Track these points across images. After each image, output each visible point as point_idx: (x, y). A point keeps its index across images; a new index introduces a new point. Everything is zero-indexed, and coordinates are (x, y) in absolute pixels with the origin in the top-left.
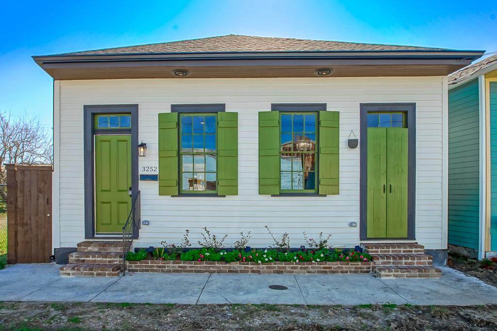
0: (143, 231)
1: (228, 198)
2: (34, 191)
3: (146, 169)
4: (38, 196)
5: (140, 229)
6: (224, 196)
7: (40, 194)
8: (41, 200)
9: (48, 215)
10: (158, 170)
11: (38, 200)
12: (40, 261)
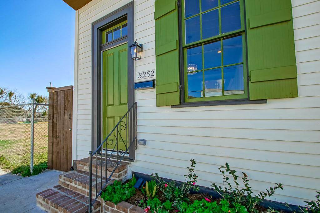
0: (140, 152)
1: (273, 104)
2: (63, 108)
3: (143, 75)
4: (65, 113)
5: (137, 149)
6: (264, 101)
7: (65, 110)
8: (66, 117)
9: (70, 129)
10: (155, 74)
11: (64, 116)
12: (65, 170)
